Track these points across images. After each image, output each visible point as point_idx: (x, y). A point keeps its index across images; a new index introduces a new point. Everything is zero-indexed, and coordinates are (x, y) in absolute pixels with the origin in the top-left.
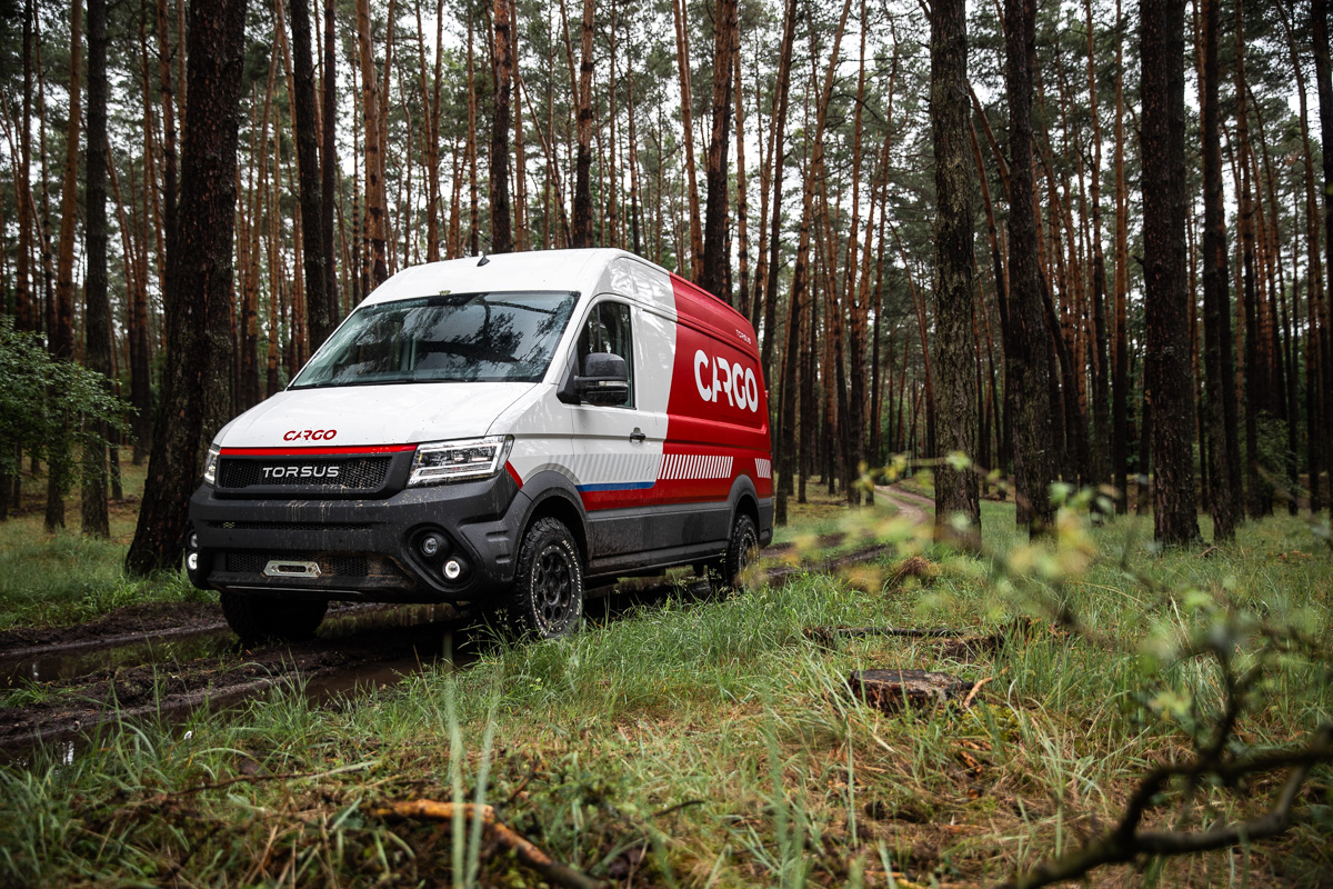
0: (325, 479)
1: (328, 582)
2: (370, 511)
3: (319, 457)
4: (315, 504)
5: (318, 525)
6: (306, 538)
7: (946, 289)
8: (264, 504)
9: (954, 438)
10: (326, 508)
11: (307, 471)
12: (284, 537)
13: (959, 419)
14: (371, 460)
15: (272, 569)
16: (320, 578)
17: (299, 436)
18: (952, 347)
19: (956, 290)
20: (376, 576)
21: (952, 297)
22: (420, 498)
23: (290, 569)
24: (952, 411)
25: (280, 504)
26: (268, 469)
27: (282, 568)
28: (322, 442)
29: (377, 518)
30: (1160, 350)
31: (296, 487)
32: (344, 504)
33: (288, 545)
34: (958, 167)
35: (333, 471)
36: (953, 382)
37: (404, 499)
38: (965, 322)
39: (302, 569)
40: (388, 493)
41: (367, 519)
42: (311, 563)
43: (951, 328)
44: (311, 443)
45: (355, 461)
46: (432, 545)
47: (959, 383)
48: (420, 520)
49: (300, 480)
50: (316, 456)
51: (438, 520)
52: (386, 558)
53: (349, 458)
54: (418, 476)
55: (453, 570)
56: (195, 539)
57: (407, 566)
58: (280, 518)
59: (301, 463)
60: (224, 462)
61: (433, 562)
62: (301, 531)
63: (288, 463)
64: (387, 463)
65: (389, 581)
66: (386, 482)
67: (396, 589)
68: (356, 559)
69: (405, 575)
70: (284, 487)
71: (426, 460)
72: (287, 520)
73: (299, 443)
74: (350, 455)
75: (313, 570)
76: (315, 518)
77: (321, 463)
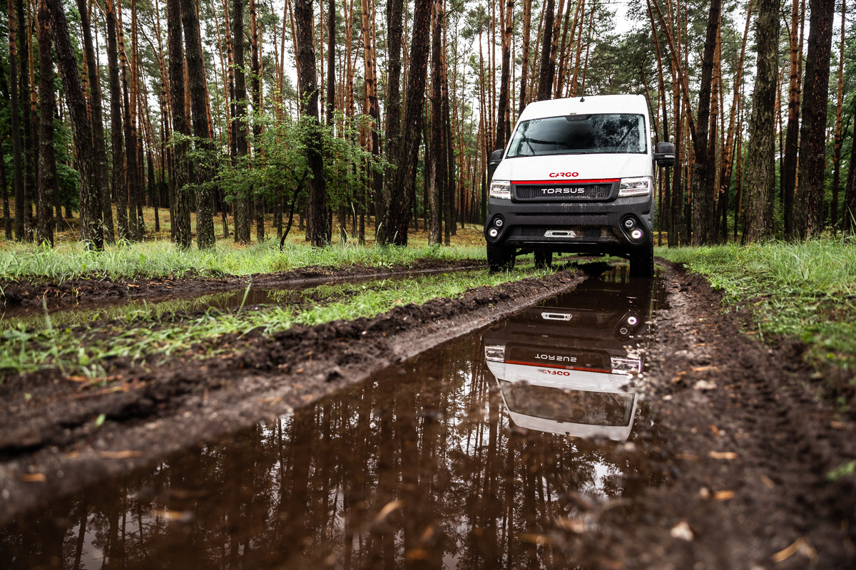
0: (577, 194)
1: (581, 239)
2: (607, 207)
3: (574, 184)
4: (576, 205)
5: (580, 214)
6: (571, 220)
7: (761, 120)
8: (548, 205)
9: (759, 192)
10: (584, 207)
11: (566, 191)
12: (560, 220)
13: (762, 183)
14: (600, 185)
15: (549, 234)
16: (576, 238)
17: (558, 175)
18: (761, 148)
19: (766, 120)
20: (604, 236)
21: (764, 124)
22: (626, 202)
23: (558, 234)
24: (759, 179)
25: (558, 205)
26: (544, 190)
27: (554, 234)
28: (572, 178)
29: (610, 210)
30: (816, 156)
31: (564, 198)
32: (591, 204)
33: (562, 223)
34: (773, 58)
35: (581, 190)
36: (760, 165)
37: (620, 202)
38: (768, 136)
39: (566, 234)
40: (612, 200)
41: (605, 211)
42: (570, 231)
43: (761, 139)
44: (565, 178)
45: (592, 186)
46: (629, 223)
47: (763, 166)
48: (628, 212)
49: (563, 194)
50: (571, 184)
51: (634, 212)
52: (610, 229)
53: (589, 185)
54: (621, 193)
55: (637, 234)
56: (499, 222)
57: (620, 232)
58: (558, 211)
59: (563, 187)
60: (517, 187)
61: (629, 231)
62: (569, 217)
63: (555, 187)
64: (609, 186)
65: (611, 239)
66: (610, 195)
67: (613, 242)
68: (597, 229)
69: (616, 237)
70: (556, 198)
71: (624, 187)
72: (562, 211)
73: (560, 178)
74: (590, 183)
75: (571, 234)
76: (577, 211)
77: (574, 187)
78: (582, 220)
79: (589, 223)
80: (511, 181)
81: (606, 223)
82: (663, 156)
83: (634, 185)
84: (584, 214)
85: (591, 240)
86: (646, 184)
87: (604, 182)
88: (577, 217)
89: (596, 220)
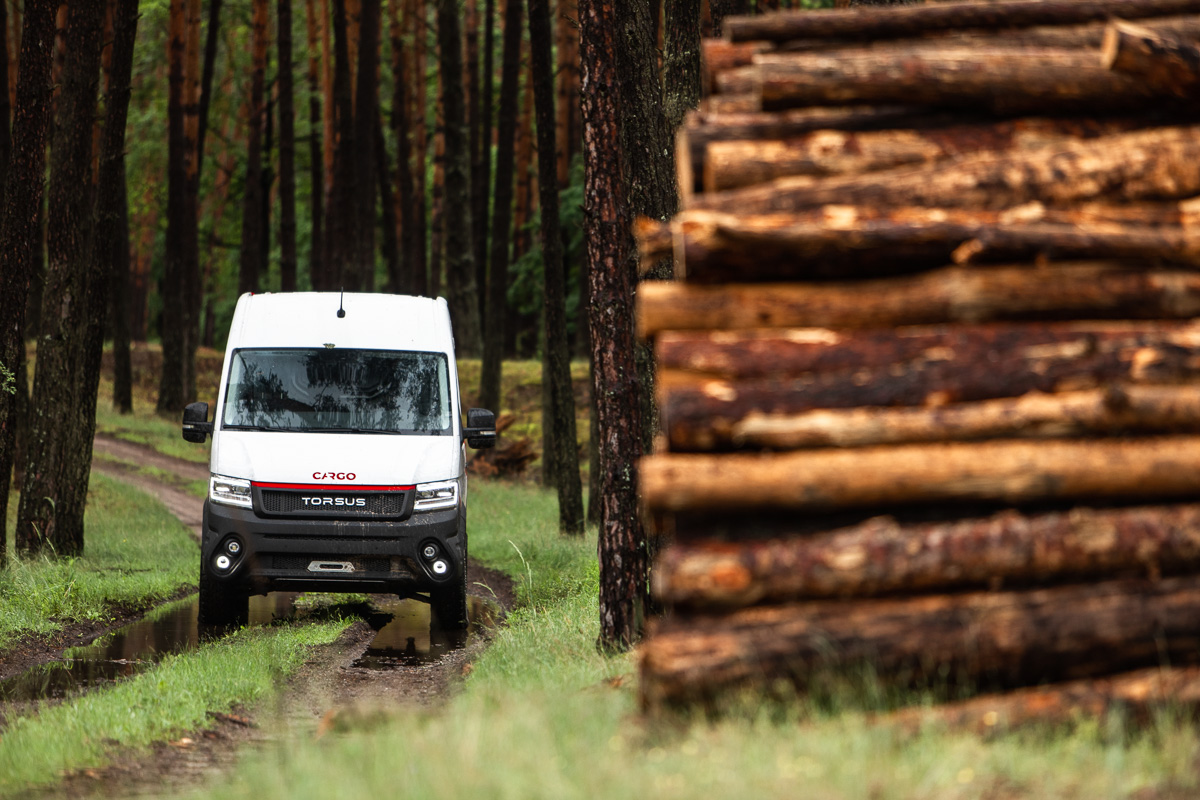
0: (355, 507)
1: (363, 575)
2: (399, 529)
3: (351, 492)
4: (355, 524)
5: (360, 538)
6: (349, 546)
8: (314, 523)
10: (366, 527)
11: (340, 501)
12: (332, 546)
15: (314, 567)
16: (355, 573)
17: (325, 476)
20: (396, 572)
22: (425, 521)
23: (330, 566)
25: (328, 523)
26: (306, 499)
27: (322, 566)
28: (346, 482)
29: (403, 533)
31: (336, 512)
32: (376, 524)
33: (335, 551)
35: (361, 502)
37: (416, 521)
39: (341, 567)
40: (406, 517)
41: (397, 534)
42: (347, 563)
44: (336, 481)
45: (376, 496)
46: (429, 551)
48: (427, 535)
49: (334, 507)
50: (346, 491)
51: (436, 536)
52: (404, 561)
53: (372, 493)
54: (418, 506)
55: (440, 567)
56: (234, 547)
57: (418, 565)
58: (329, 533)
59: (334, 496)
60: (264, 492)
61: (429, 563)
62: (345, 541)
63: (322, 495)
64: (401, 496)
65: (405, 575)
66: (403, 510)
67: (408, 580)
68: (384, 561)
69: (412, 571)
70: (325, 512)
71: (421, 496)
72: (335, 533)
73: (328, 481)
74: (373, 491)
75: (348, 568)
76: (357, 534)
77: (350, 496)
78: (364, 546)
79: (375, 552)
80: (251, 481)
81: (398, 552)
82: (478, 432)
83: (434, 494)
84: (367, 538)
85: (377, 576)
86: (451, 490)
87: (394, 491)
88: (357, 543)
89: (385, 547)
